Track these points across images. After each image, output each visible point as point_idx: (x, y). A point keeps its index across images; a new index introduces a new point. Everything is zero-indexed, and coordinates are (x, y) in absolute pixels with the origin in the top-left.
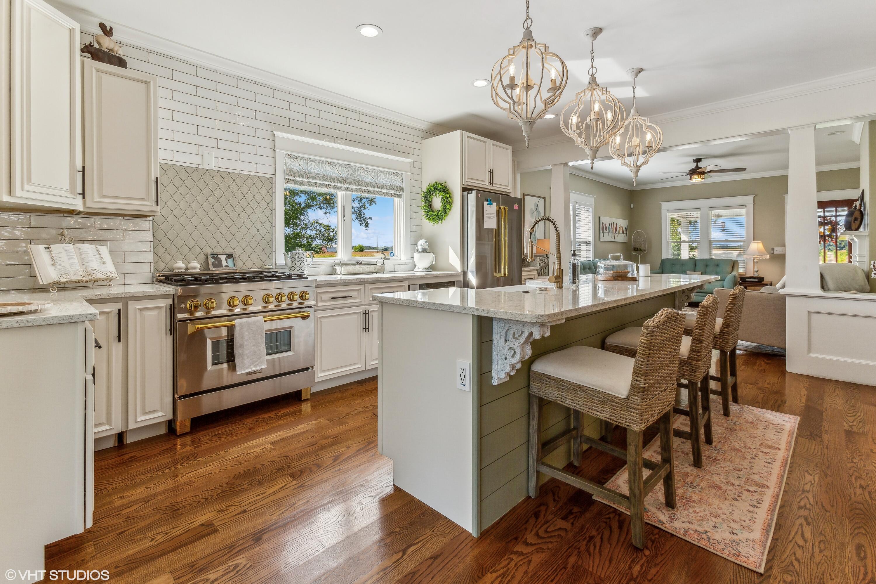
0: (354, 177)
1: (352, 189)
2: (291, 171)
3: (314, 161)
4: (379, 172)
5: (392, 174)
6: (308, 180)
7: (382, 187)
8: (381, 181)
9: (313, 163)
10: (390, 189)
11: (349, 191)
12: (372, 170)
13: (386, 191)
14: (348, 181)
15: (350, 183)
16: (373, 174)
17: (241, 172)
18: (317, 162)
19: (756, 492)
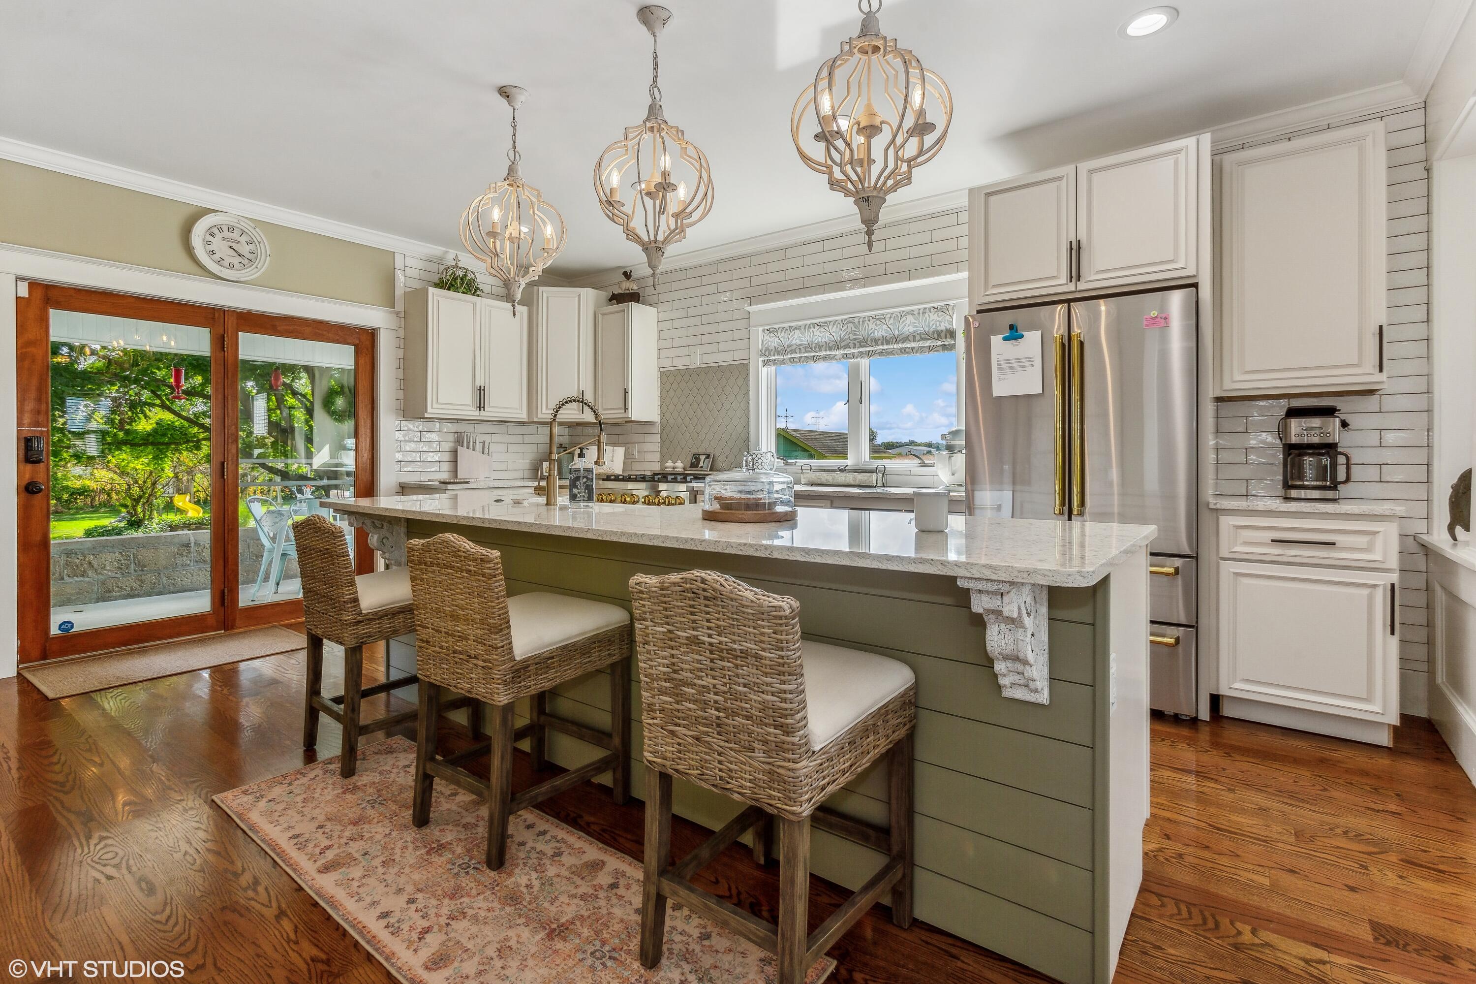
0: (856, 335)
1: (853, 354)
2: (767, 349)
3: (798, 328)
4: (902, 315)
5: (932, 310)
6: (789, 356)
7: (906, 339)
8: (906, 329)
9: (797, 331)
10: (922, 339)
11: (850, 358)
12: (888, 316)
13: (913, 345)
14: (842, 344)
15: (847, 347)
16: (892, 321)
17: (720, 364)
18: (802, 328)
19: (321, 853)
